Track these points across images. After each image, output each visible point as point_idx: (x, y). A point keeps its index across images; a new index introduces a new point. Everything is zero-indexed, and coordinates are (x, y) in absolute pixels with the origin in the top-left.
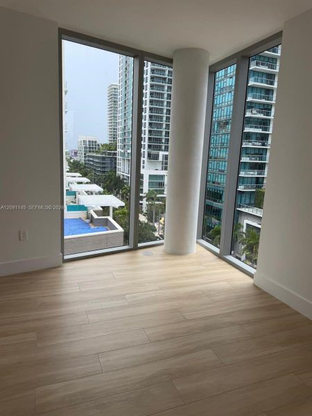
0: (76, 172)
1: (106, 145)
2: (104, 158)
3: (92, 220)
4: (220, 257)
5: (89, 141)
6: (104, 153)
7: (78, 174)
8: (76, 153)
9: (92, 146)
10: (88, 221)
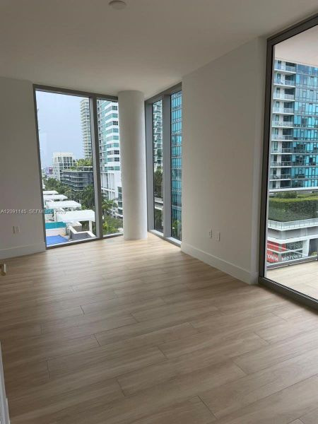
0: (52, 190)
1: (83, 161)
2: (80, 174)
3: (71, 236)
4: (164, 239)
5: (64, 158)
6: (80, 169)
7: (55, 192)
8: (51, 171)
9: (67, 163)
10: (68, 237)
